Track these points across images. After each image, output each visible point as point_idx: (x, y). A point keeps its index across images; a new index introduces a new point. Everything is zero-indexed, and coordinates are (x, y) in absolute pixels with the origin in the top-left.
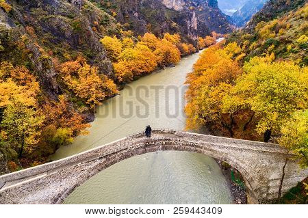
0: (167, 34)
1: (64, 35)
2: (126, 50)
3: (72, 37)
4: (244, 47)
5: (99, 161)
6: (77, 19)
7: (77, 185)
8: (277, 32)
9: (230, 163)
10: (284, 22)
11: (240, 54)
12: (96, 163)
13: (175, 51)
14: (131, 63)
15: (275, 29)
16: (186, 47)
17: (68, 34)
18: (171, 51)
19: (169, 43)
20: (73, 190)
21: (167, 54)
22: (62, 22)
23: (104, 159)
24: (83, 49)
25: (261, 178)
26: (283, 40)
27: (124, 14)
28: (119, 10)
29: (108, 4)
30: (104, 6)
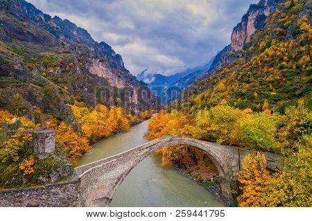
0: (113, 107)
1: (35, 100)
2: (86, 116)
5: (146, 150)
6: (47, 88)
7: (133, 168)
8: (206, 100)
9: (212, 154)
12: (144, 152)
15: (204, 98)
18: (122, 119)
20: (130, 171)
22: (34, 89)
23: (149, 149)
27: (74, 89)
28: (70, 85)
29: (60, 80)
30: (56, 81)
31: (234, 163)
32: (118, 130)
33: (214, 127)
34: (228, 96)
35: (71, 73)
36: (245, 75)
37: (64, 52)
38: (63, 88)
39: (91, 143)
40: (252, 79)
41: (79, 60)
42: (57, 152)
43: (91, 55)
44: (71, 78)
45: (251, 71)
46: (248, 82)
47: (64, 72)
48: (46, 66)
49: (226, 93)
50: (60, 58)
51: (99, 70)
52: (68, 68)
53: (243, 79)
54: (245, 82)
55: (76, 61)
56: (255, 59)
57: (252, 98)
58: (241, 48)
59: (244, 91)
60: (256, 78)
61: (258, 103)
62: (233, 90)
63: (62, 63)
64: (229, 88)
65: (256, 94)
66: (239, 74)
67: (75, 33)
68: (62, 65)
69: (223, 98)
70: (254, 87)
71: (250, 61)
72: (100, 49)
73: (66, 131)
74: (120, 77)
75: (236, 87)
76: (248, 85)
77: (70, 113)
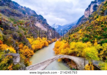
0: (43, 38)
1: (16, 37)
2: (33, 42)
3: (19, 38)
4: (67, 41)
6: (21, 33)
8: (75, 37)
9: (75, 61)
10: (75, 35)
11: (67, 42)
12: (50, 61)
13: (47, 43)
14: (35, 46)
15: (74, 36)
16: (49, 41)
17: (18, 37)
18: (46, 42)
19: (44, 40)
21: (45, 43)
22: (16, 34)
23: (52, 60)
24: (22, 41)
25: (81, 65)
26: (76, 39)
27: (30, 32)
28: (29, 31)
29: (25, 29)
30: (24, 29)
31: (83, 64)
32: (44, 46)
33: (76, 50)
34: (82, 36)
35: (29, 26)
36: (89, 28)
37: (27, 19)
38: (26, 32)
39: (35, 51)
40: (91, 30)
41: (32, 22)
42: (20, 62)
43: (36, 20)
44: (29, 28)
45: (91, 27)
46: (90, 31)
47: (27, 26)
48: (21, 24)
49: (82, 34)
50: (25, 21)
51: (38, 25)
52: (28, 25)
53: (88, 30)
54: (88, 31)
55: (31, 22)
56: (93, 22)
57: (91, 38)
58: (88, 17)
59: (88, 34)
60: (93, 29)
61: (93, 39)
62: (84, 34)
63: (26, 23)
64: (83, 33)
65: (92, 36)
66: (86, 28)
67: (31, 12)
68: (26, 24)
69: (81, 36)
70: (92, 33)
71: (91, 22)
72: (39, 17)
73: (26, 48)
74: (45, 27)
75: (85, 32)
76: (89, 32)
77: (28, 41)
